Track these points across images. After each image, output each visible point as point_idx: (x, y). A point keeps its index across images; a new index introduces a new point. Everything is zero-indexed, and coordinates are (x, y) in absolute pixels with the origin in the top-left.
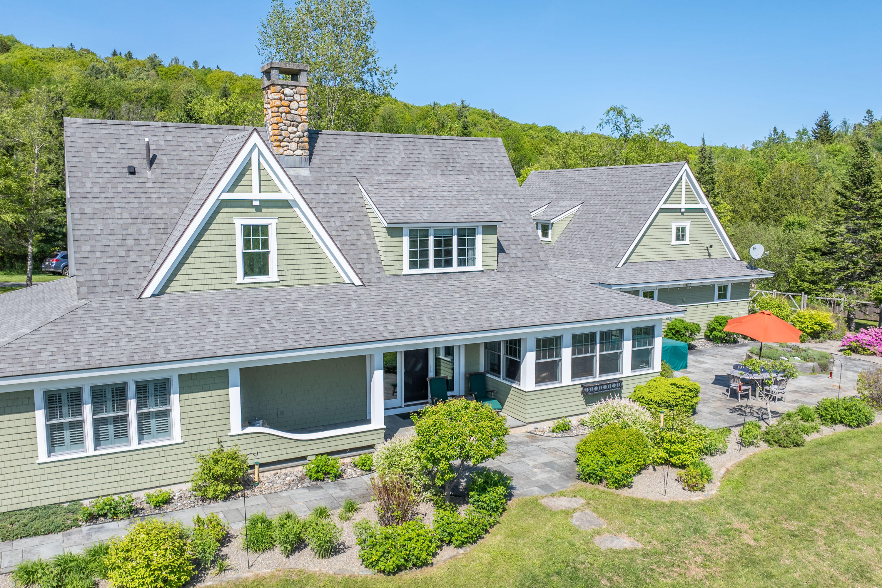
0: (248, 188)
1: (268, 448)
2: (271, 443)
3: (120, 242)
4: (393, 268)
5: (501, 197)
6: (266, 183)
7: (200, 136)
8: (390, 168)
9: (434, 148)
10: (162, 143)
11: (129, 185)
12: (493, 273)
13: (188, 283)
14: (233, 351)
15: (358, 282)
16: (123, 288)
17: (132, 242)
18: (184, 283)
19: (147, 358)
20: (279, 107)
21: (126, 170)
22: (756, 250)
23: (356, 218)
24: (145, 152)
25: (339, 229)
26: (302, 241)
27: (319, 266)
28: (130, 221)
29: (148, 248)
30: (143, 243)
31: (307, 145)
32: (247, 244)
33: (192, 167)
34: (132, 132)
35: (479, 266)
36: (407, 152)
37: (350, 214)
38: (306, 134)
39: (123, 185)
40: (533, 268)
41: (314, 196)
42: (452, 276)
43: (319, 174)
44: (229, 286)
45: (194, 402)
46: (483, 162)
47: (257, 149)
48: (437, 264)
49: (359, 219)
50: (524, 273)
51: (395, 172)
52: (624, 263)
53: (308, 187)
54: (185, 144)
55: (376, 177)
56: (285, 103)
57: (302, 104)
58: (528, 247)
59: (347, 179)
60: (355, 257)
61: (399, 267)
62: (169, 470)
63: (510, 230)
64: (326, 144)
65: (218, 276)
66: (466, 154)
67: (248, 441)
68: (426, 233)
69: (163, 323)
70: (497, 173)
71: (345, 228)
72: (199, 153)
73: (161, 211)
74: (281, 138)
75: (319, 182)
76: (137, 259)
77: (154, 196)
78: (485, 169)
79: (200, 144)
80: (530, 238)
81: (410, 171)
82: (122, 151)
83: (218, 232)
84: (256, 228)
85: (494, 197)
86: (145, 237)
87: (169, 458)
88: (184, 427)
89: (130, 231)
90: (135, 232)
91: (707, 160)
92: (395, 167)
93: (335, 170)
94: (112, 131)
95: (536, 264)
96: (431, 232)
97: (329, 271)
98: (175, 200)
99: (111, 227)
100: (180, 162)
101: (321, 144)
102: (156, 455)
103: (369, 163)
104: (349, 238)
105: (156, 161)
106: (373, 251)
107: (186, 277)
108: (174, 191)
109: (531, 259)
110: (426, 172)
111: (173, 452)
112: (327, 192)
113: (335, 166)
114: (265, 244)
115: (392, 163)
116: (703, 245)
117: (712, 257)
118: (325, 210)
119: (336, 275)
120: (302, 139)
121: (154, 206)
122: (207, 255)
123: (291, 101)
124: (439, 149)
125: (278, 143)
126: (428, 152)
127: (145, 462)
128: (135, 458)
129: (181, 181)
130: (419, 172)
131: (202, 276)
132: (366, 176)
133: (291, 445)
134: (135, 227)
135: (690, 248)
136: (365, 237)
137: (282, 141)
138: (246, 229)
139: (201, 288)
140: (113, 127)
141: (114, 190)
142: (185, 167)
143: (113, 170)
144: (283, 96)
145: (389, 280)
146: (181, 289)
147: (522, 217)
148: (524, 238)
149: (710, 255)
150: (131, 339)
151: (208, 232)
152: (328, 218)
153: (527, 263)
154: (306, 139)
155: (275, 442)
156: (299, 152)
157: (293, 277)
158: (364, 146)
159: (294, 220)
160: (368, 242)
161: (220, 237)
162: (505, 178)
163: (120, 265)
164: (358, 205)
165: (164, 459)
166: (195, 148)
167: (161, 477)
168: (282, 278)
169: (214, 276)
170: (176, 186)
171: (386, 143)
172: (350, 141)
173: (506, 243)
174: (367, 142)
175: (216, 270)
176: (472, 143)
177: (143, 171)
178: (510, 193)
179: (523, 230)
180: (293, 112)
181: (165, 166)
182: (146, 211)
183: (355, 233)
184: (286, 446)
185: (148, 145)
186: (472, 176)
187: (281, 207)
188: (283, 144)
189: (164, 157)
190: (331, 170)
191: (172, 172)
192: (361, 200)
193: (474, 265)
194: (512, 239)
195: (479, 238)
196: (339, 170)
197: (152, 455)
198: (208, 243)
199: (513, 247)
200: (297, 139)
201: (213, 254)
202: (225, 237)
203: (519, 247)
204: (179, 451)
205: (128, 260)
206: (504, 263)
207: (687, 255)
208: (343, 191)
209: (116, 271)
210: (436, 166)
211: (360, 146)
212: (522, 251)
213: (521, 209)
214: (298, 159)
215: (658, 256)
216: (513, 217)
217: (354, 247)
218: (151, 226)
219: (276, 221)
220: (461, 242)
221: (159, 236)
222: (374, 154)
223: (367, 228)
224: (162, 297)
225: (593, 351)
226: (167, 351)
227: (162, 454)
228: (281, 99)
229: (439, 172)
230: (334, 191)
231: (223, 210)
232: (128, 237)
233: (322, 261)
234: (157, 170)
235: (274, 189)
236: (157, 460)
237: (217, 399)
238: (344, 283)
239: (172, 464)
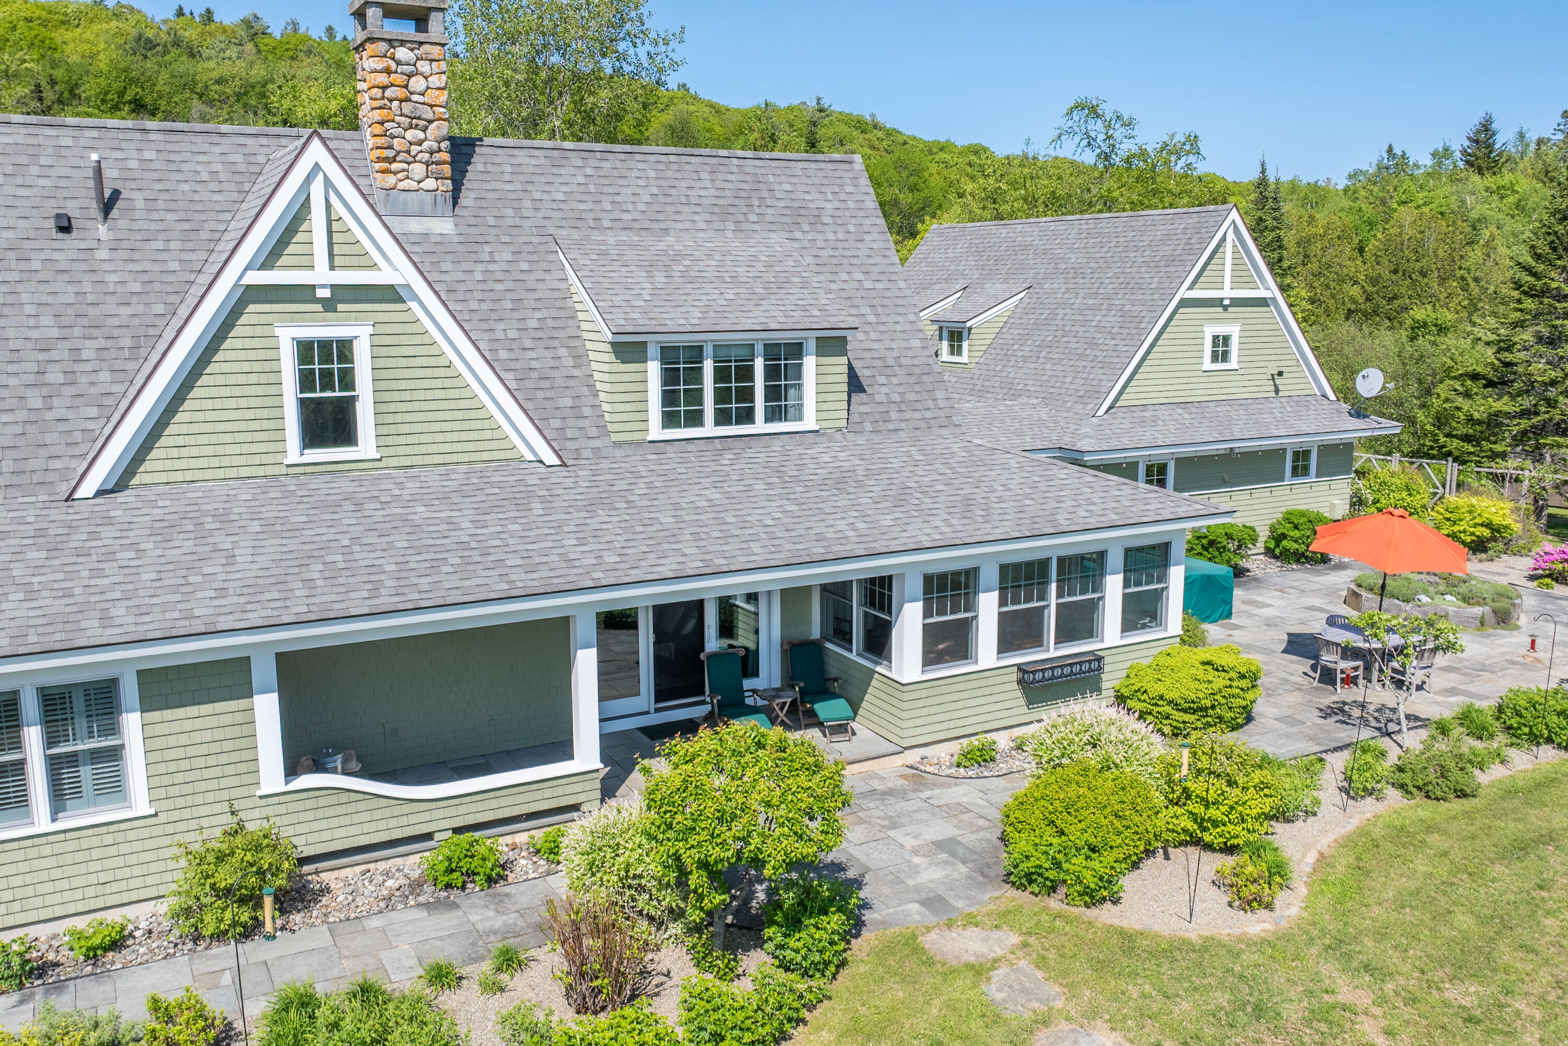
0: (305, 261)
1: (347, 820)
2: (352, 808)
3: (31, 379)
4: (627, 427)
5: (859, 276)
6: (346, 249)
7: (217, 150)
8: (626, 216)
9: (720, 176)
10: (134, 164)
11: (56, 256)
12: (838, 436)
13: (178, 464)
14: (255, 619)
15: (550, 458)
16: (36, 478)
17: (61, 378)
18: (169, 465)
19: (58, 638)
20: (384, 88)
21: (51, 223)
22: (1368, 380)
23: (550, 323)
24: (91, 183)
25: (514, 346)
26: (429, 373)
27: (466, 426)
28: (55, 333)
29: (94, 390)
30: (83, 379)
31: (447, 170)
32: (306, 381)
33: (198, 217)
34: (69, 142)
35: (809, 422)
36: (664, 183)
37: (538, 315)
38: (445, 145)
39: (42, 256)
40: (923, 425)
41: (461, 276)
42: (753, 442)
43: (474, 231)
44: (270, 470)
45: (176, 727)
46: (822, 204)
47: (321, 174)
48: (723, 418)
49: (558, 323)
50: (903, 434)
51: (636, 225)
52: (1110, 408)
53: (450, 257)
54: (185, 167)
55: (596, 236)
56: (398, 79)
57: (435, 81)
58: (912, 380)
59: (535, 240)
60: (547, 404)
61: (641, 426)
62: (127, 872)
63: (875, 346)
64: (490, 168)
65: (246, 449)
66: (788, 187)
67: (301, 806)
68: (696, 353)
69: (110, 556)
70: (851, 228)
71: (528, 343)
72: (214, 186)
73: (125, 311)
74: (390, 153)
75: (475, 247)
76: (70, 415)
77: (112, 278)
78: (825, 220)
79: (218, 167)
80: (917, 362)
81: (669, 224)
82: (42, 182)
83: (242, 355)
84: (325, 345)
85: (845, 277)
86: (89, 367)
87: (124, 849)
88: (156, 782)
89: (55, 355)
90: (66, 355)
91: (1270, 203)
92: (637, 216)
93: (509, 222)
94: (21, 139)
95: (928, 415)
96: (708, 350)
97: (488, 435)
98: (157, 286)
99: (12, 345)
100: (171, 206)
101: (480, 167)
102: (95, 842)
103: (582, 206)
104: (535, 364)
105: (120, 204)
106: (585, 391)
107: (175, 453)
108: (157, 267)
109: (918, 405)
110: (703, 225)
111: (132, 835)
112: (492, 267)
113: (510, 212)
114: (347, 380)
115: (630, 207)
116: (1264, 370)
117: (1281, 394)
118: (484, 306)
119: (503, 444)
120: (437, 157)
121: (111, 299)
122: (218, 404)
123: (410, 76)
124: (731, 177)
125: (384, 165)
126: (708, 184)
127: (69, 859)
128: (46, 850)
129: (173, 245)
130: (688, 225)
131: (209, 451)
132: (575, 234)
133: (397, 811)
134: (66, 344)
135: (1240, 378)
136: (570, 362)
137: (393, 160)
138: (305, 349)
139: (208, 474)
140: (23, 131)
141: (23, 265)
142: (182, 215)
143: (21, 223)
144: (393, 65)
145: (619, 453)
146: (163, 478)
147: (900, 319)
148: (904, 361)
149: (1277, 391)
150: (31, 594)
151: (219, 356)
152: (492, 325)
153: (909, 415)
154: (446, 156)
155: (362, 806)
156: (430, 184)
157: (409, 450)
158: (573, 171)
159: (409, 328)
160: (576, 372)
161: (246, 367)
162: (867, 237)
163: (29, 429)
164: (557, 295)
165: (113, 851)
166: (205, 176)
167: (108, 889)
168: (386, 452)
169: (236, 449)
170: (161, 256)
171: (618, 164)
172: (543, 161)
173: (867, 373)
174: (579, 163)
175: (239, 437)
176: (801, 165)
177: (89, 224)
178: (876, 269)
179: (903, 345)
180: (415, 98)
181: (137, 214)
182: (92, 311)
183: (548, 354)
184: (387, 813)
185: (98, 171)
186: (798, 235)
187: (381, 301)
188: (394, 166)
189: (137, 195)
190: (501, 222)
191: (154, 226)
192: (562, 285)
193: (800, 419)
194: (879, 363)
195: (810, 363)
196: (517, 222)
197: (85, 843)
198: (220, 380)
199: (882, 380)
200: (426, 156)
201: (232, 403)
202: (256, 367)
203: (894, 380)
204: (145, 833)
205: (49, 416)
206: (861, 414)
207: (1233, 390)
208: (524, 266)
209: (20, 442)
210: (725, 213)
211: (563, 171)
212: (901, 389)
213: (899, 302)
214: (428, 197)
215: (1176, 394)
216: (884, 318)
217: (545, 384)
218: (103, 343)
219: (370, 330)
220: (772, 372)
221: (119, 365)
222: (592, 188)
223: (573, 343)
224: (121, 497)
225: (1042, 596)
226: (106, 620)
227: (108, 839)
228: (388, 71)
229: (730, 226)
230: (505, 266)
231: (251, 308)
232: (51, 367)
233: (473, 414)
234: (122, 224)
235: (363, 261)
236: (96, 854)
237: (226, 720)
238: (521, 460)
239: (132, 859)
